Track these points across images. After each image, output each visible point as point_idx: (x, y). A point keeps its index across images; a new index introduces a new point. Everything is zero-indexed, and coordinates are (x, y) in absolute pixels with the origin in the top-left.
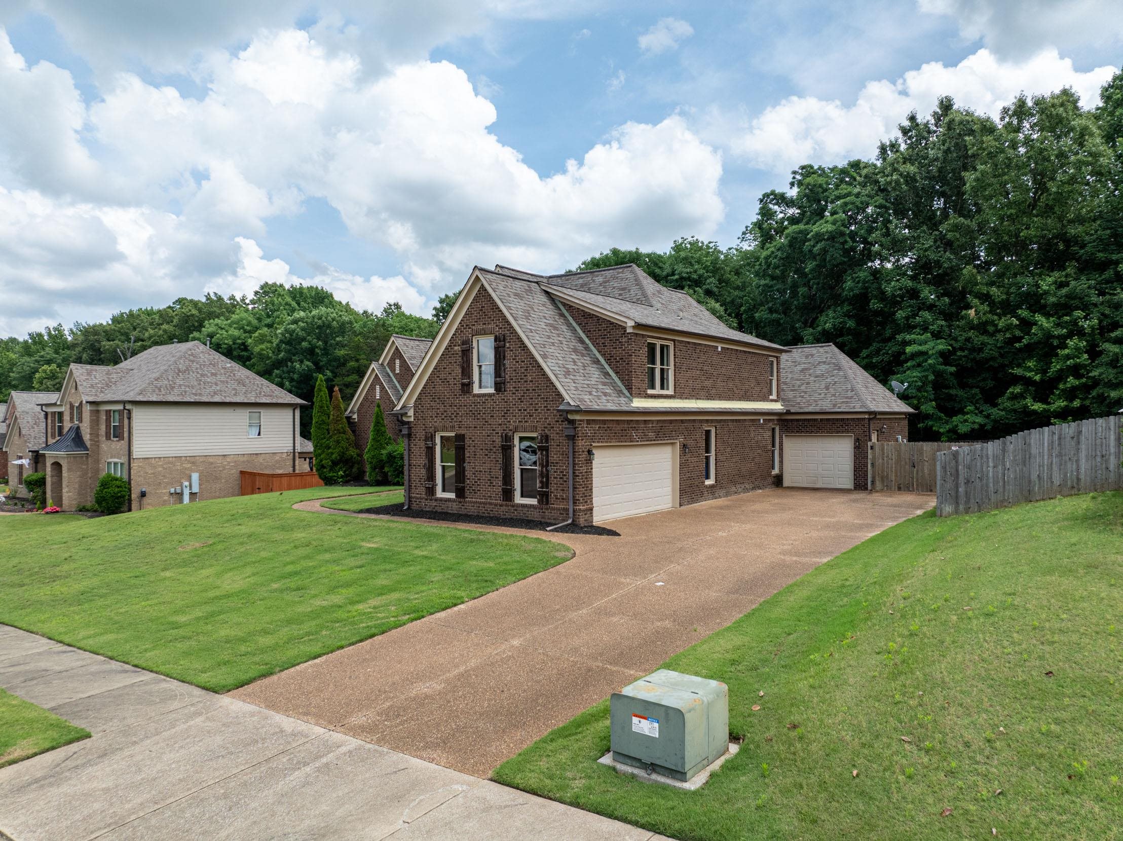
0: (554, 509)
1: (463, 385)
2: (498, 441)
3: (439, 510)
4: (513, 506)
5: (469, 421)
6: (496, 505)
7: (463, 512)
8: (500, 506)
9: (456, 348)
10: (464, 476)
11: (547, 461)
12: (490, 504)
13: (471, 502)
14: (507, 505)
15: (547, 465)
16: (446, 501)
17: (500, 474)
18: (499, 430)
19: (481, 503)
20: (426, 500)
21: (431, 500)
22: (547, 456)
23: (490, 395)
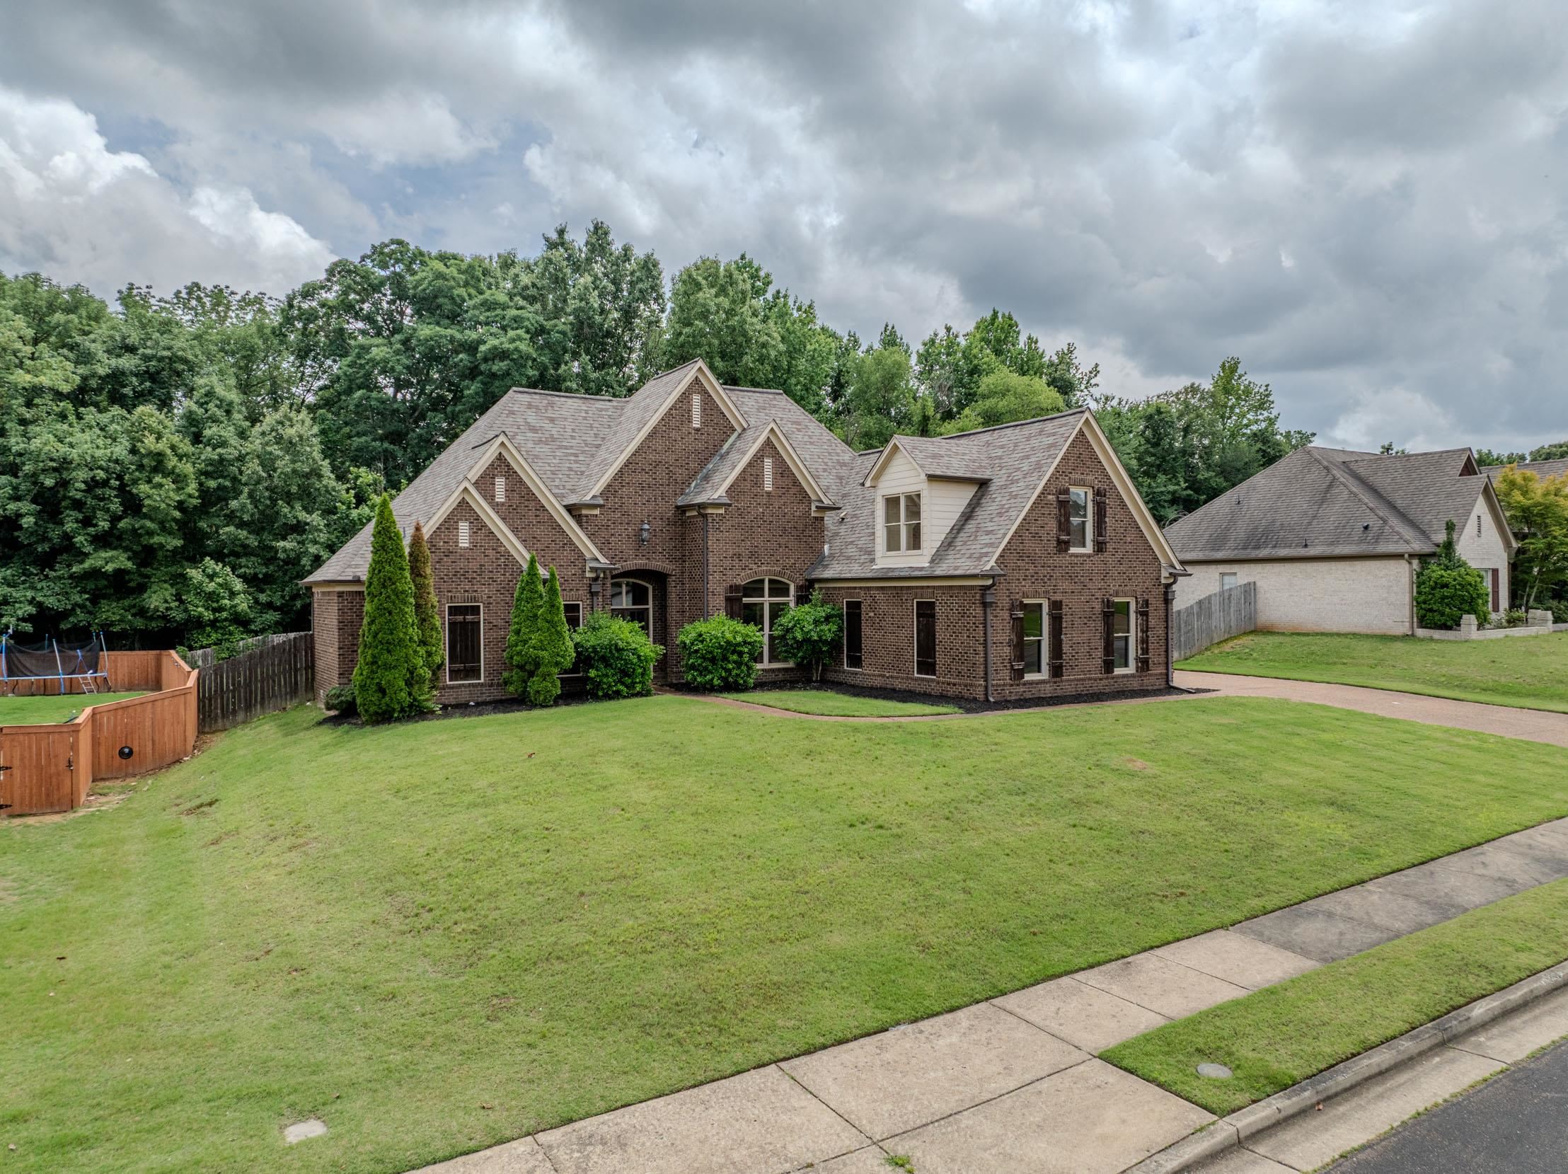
0: (1151, 675)
1: (1059, 542)
2: (1098, 607)
3: (1028, 696)
4: (1113, 678)
5: (1065, 585)
6: (1095, 680)
7: (1059, 693)
8: (1101, 679)
9: (1050, 497)
10: (1061, 650)
11: (1147, 627)
12: (1090, 679)
13: (1068, 680)
14: (1107, 678)
15: (1147, 631)
16: (1037, 684)
17: (1100, 644)
18: (1099, 595)
19: (1078, 680)
20: (1012, 685)
21: (1018, 685)
22: (1147, 621)
23: (1089, 556)
